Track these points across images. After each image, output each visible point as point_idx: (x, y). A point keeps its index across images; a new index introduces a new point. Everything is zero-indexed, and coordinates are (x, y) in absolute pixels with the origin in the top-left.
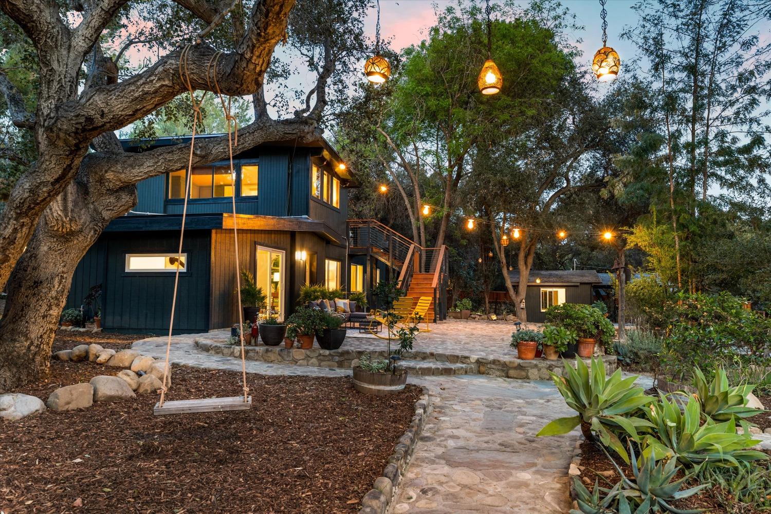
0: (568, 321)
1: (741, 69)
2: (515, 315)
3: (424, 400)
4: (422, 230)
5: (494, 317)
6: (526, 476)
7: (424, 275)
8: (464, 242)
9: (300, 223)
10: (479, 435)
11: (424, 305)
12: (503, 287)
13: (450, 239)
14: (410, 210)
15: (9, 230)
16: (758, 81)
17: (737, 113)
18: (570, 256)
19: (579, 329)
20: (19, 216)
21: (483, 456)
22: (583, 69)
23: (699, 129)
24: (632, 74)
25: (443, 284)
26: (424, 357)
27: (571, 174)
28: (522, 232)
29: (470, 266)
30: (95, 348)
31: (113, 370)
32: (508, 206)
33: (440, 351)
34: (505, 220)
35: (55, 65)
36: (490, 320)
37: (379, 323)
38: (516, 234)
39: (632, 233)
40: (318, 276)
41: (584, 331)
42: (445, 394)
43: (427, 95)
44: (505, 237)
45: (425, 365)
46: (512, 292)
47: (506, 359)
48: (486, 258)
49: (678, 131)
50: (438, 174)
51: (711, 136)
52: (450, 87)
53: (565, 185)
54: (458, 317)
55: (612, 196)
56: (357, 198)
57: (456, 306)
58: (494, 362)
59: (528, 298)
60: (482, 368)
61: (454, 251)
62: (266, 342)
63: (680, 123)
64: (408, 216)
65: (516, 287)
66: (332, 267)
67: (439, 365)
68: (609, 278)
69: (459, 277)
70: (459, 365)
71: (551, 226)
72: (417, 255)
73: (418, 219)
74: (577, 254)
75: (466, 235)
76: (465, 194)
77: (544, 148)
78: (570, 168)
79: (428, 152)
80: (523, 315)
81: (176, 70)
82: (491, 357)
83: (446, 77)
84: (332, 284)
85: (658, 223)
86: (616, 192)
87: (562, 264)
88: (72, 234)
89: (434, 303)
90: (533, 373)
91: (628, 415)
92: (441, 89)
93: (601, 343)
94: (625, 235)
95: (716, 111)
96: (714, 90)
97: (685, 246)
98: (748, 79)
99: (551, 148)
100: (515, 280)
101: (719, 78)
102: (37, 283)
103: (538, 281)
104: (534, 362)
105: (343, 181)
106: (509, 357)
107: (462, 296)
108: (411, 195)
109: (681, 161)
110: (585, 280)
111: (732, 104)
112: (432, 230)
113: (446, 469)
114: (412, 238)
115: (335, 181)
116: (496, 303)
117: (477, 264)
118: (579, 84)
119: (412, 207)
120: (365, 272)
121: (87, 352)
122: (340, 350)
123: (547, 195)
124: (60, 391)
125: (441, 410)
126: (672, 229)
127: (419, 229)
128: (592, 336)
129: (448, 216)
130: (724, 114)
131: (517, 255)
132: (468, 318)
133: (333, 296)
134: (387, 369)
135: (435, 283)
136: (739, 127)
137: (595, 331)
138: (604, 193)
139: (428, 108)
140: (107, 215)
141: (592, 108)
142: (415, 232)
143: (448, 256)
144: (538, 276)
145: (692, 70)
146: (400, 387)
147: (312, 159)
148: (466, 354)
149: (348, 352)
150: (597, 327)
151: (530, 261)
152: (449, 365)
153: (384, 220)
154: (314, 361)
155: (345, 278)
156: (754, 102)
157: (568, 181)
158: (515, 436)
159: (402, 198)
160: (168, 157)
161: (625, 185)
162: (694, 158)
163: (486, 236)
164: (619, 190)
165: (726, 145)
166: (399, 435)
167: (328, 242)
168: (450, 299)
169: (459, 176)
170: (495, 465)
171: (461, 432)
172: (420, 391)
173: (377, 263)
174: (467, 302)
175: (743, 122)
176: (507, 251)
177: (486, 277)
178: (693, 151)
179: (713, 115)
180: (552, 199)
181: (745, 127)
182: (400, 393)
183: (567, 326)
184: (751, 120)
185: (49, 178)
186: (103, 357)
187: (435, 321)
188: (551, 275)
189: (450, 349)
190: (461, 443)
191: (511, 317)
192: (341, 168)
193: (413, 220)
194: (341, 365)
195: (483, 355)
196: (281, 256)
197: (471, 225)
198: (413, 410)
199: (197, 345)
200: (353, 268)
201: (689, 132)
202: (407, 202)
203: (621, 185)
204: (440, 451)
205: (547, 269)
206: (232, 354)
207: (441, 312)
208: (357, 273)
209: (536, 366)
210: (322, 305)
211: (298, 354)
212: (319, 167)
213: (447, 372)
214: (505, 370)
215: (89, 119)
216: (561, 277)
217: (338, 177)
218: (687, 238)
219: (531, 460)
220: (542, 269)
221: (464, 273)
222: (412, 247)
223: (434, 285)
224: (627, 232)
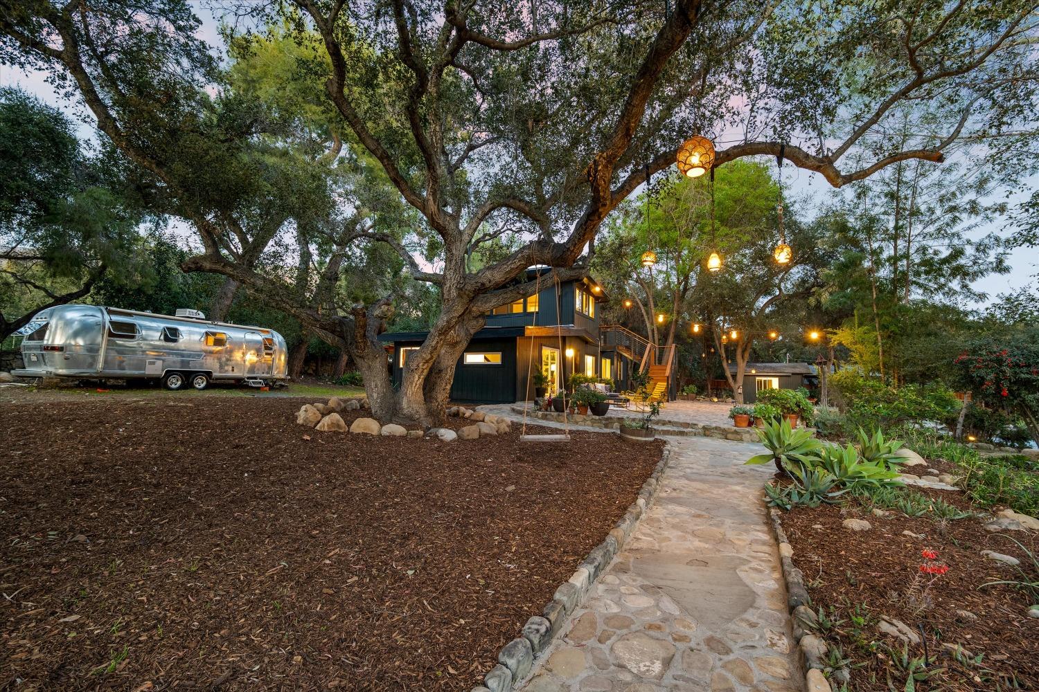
0: (775, 401)
1: (943, 192)
2: (733, 398)
3: (668, 447)
4: (656, 332)
5: (716, 400)
6: (738, 488)
7: (658, 367)
8: (690, 341)
9: (569, 330)
10: (706, 468)
11: (661, 387)
12: (723, 377)
13: (678, 338)
14: (646, 317)
15: (434, 343)
16: (958, 202)
17: (939, 230)
18: (784, 351)
19: (784, 407)
20: (440, 334)
21: (710, 478)
22: (792, 200)
23: (901, 243)
24: (839, 198)
25: (674, 373)
26: (664, 423)
27: (782, 285)
28: (739, 333)
29: (695, 360)
30: (462, 409)
31: (474, 422)
32: (726, 311)
33: (675, 420)
34: (725, 321)
35: (454, 251)
36: (711, 401)
37: (628, 400)
38: (734, 335)
39: (835, 334)
40: (580, 367)
41: (788, 409)
42: (681, 446)
43: (660, 230)
44: (724, 337)
45: (665, 428)
46: (731, 380)
47: (726, 427)
48: (709, 353)
49: (881, 248)
50: (668, 287)
51: (911, 251)
52: (678, 223)
53: (777, 293)
54: (686, 399)
55: (819, 302)
56: (603, 309)
57: (683, 390)
58: (716, 428)
59: (744, 385)
60: (707, 432)
61: (682, 348)
62: (557, 410)
63: (883, 240)
64: (643, 321)
65: (734, 376)
66: (589, 360)
67: (676, 429)
68: (815, 369)
69: (685, 368)
70: (690, 430)
71: (764, 328)
72: (653, 352)
73: (652, 324)
74: (790, 349)
75: (691, 335)
76: (690, 304)
77: (758, 264)
78: (782, 280)
79: (660, 272)
80: (741, 398)
81: (529, 256)
82: (714, 425)
83: (674, 214)
84: (589, 373)
85: (861, 324)
86: (823, 300)
87: (777, 358)
88: (457, 343)
89: (667, 388)
90: (746, 437)
91: (806, 454)
92: (670, 225)
93: (803, 419)
94: (829, 336)
95: (917, 228)
96: (915, 213)
97: (886, 343)
98: (950, 200)
99: (765, 264)
100: (733, 370)
101: (919, 200)
102: (440, 371)
103: (753, 372)
104: (747, 429)
105: (596, 298)
106: (729, 424)
107: (688, 384)
108: (645, 305)
109: (884, 273)
110: (797, 371)
111: (932, 222)
112: (664, 333)
113: (686, 482)
114: (647, 337)
115: (591, 298)
116: (717, 390)
117: (701, 358)
118: (789, 212)
119: (647, 314)
120: (612, 363)
121: (458, 411)
122: (606, 416)
123: (762, 301)
124: (465, 429)
125: (679, 454)
126: (874, 329)
127: (653, 331)
128: (794, 412)
129: (677, 321)
130: (925, 231)
131: (735, 350)
132: (693, 399)
133: (593, 380)
134: (642, 427)
135: (668, 372)
136: (941, 241)
137: (796, 409)
138: (812, 301)
139: (660, 240)
140: (472, 331)
141: (801, 231)
142: (650, 333)
143: (677, 351)
144: (753, 367)
145: (892, 196)
146: (651, 439)
147: (576, 284)
148: (695, 422)
149: (611, 418)
150: (799, 406)
151: (747, 355)
152: (682, 429)
153: (624, 324)
154: (589, 422)
155: (598, 368)
156: (954, 220)
157: (780, 289)
158: (732, 470)
159: (639, 308)
160: (505, 296)
161: (831, 294)
162: (896, 269)
163: (708, 337)
164: (825, 297)
165: (928, 257)
166: (655, 463)
167: (587, 342)
168: (678, 385)
169: (685, 289)
170: (717, 482)
171: (694, 466)
172: (665, 443)
173: (621, 357)
174: (693, 388)
175: (944, 237)
176: (727, 348)
177: (709, 368)
178: (895, 263)
179: (917, 232)
180: (766, 305)
181: (947, 241)
182: (651, 442)
183: (773, 404)
184: (953, 235)
185: (457, 315)
186: (467, 415)
187: (668, 401)
188: (765, 367)
189: (682, 418)
190: (694, 471)
191: (730, 400)
192: (597, 289)
193: (648, 325)
194: (606, 426)
195: (708, 423)
196: (557, 353)
197: (696, 329)
198: (662, 452)
199: (513, 410)
200: (603, 361)
201: (892, 247)
202: (643, 311)
203: (827, 294)
204: (682, 474)
205: (763, 362)
206: (537, 416)
207: (672, 394)
208: (606, 364)
209: (748, 432)
210: (587, 387)
211: (579, 418)
212: (580, 290)
213: (682, 433)
214: (725, 434)
215: (483, 284)
216: (774, 368)
217: (594, 296)
218: (889, 337)
219: (741, 481)
220: (758, 362)
221: (689, 365)
222: (649, 345)
223: (667, 374)
224: (831, 333)
